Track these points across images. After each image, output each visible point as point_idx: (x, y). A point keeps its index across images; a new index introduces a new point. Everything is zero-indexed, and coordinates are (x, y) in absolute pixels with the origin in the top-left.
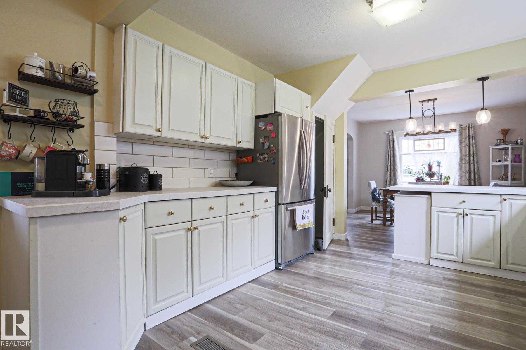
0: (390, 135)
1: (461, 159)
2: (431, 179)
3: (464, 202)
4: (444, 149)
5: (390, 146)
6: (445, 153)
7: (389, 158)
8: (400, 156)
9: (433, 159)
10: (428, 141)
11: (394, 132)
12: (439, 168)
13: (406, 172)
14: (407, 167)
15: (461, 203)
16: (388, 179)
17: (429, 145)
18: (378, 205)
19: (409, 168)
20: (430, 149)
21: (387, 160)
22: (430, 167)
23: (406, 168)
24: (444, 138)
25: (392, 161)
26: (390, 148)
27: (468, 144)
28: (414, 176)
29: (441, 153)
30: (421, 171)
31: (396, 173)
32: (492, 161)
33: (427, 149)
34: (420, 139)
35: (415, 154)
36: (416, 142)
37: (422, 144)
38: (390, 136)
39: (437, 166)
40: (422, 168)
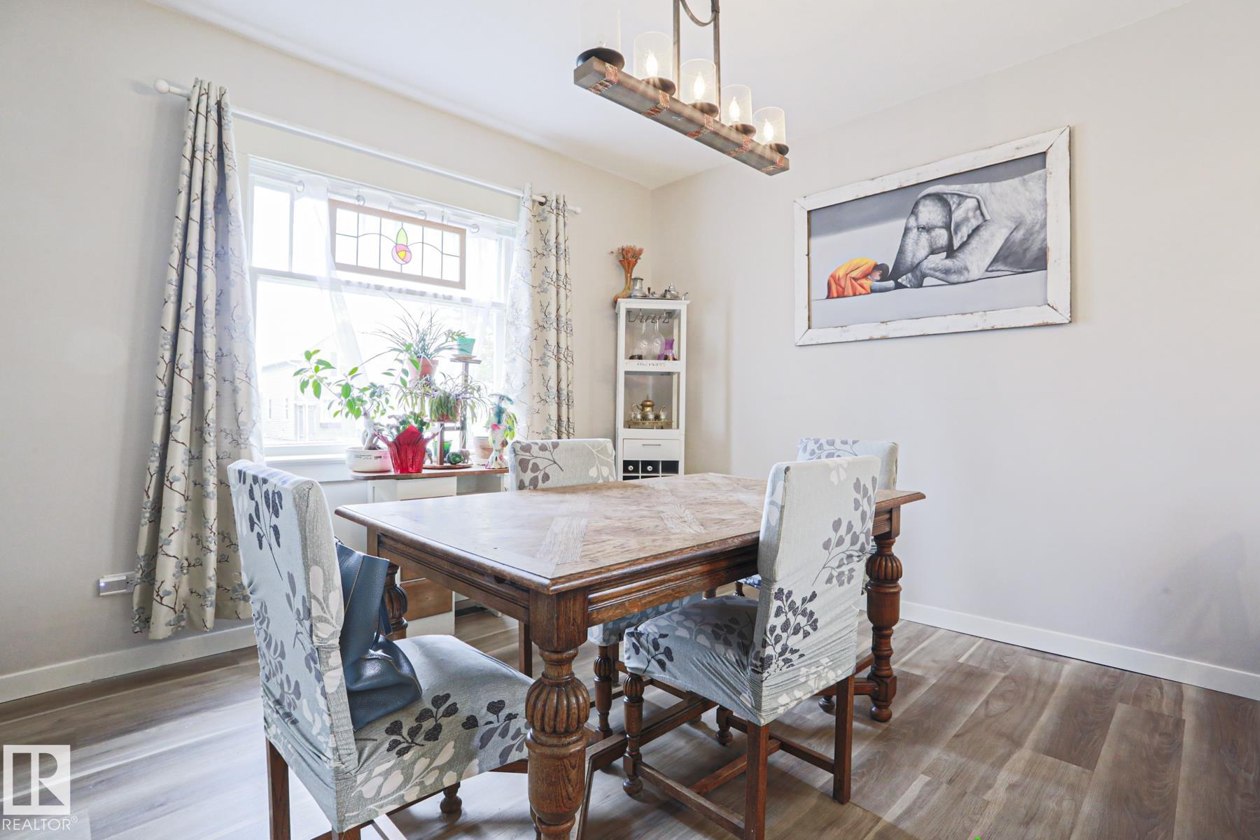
0: (203, 110)
4: (461, 284)
5: (197, 189)
6: (464, 300)
10: (397, 224)
12: (467, 369)
14: (306, 356)
17: (402, 251)
19: (324, 363)
20: (407, 269)
21: (172, 290)
22: (425, 364)
24: (462, 232)
25: (210, 306)
26: (196, 205)
29: (450, 298)
32: (626, 357)
33: (395, 268)
35: (342, 280)
36: (339, 212)
37: (369, 236)
38: (202, 120)
39: (458, 359)
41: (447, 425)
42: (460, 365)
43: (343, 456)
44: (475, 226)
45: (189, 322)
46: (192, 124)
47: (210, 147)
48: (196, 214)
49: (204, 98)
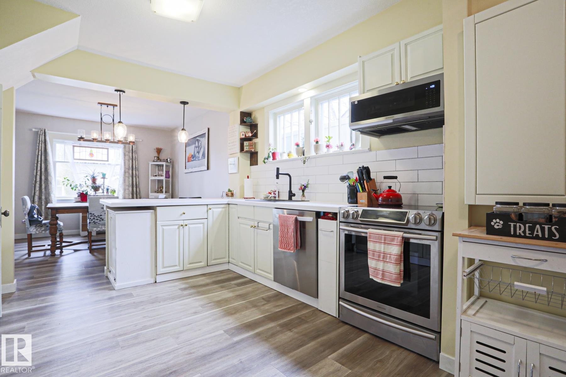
0: (41, 134)
1: (125, 172)
2: (96, 193)
3: (184, 214)
4: (108, 161)
5: (40, 149)
6: (109, 164)
7: (39, 165)
8: (55, 163)
9: (97, 171)
10: (90, 149)
11: (46, 131)
12: (104, 180)
13: (64, 184)
14: (65, 178)
15: (181, 215)
16: (37, 193)
17: (91, 155)
18: (39, 229)
19: (68, 180)
20: (93, 158)
21: (35, 168)
22: (94, 180)
23: (64, 180)
24: (108, 149)
25: (43, 170)
27: (131, 158)
28: (75, 190)
29: (105, 164)
30: (84, 183)
31: (50, 185)
32: (151, 176)
33: (90, 158)
34: (81, 145)
35: (75, 162)
36: (75, 148)
37: (83, 152)
38: (41, 136)
39: (102, 178)
40: (85, 180)
41: (97, 192)
42: (103, 179)
43: (73, 199)
44: (112, 147)
45: (39, 173)
46: (39, 137)
47: (43, 140)
48: (40, 153)
49: (41, 131)
